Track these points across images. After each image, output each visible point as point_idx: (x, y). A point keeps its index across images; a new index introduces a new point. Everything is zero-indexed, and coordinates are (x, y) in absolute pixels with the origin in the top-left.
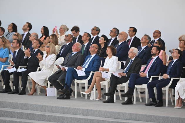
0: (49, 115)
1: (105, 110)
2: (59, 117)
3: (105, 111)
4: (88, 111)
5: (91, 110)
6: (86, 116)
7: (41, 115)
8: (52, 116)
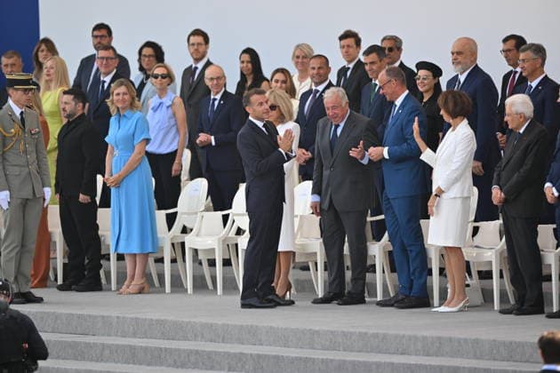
0: (322, 359)
1: (492, 337)
2: (353, 363)
3: (494, 341)
4: (440, 343)
5: (450, 339)
6: (437, 356)
7: (301, 359)
8: (332, 360)
